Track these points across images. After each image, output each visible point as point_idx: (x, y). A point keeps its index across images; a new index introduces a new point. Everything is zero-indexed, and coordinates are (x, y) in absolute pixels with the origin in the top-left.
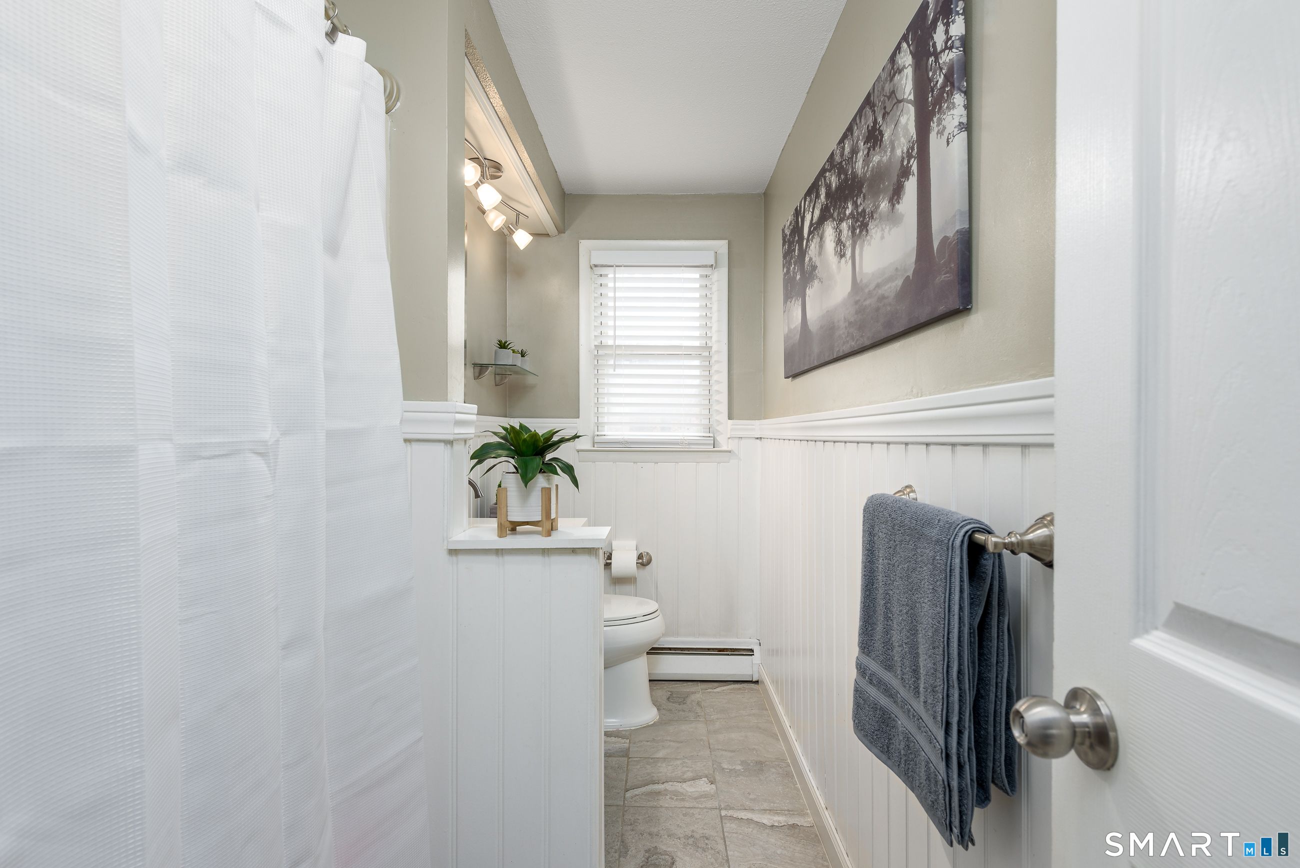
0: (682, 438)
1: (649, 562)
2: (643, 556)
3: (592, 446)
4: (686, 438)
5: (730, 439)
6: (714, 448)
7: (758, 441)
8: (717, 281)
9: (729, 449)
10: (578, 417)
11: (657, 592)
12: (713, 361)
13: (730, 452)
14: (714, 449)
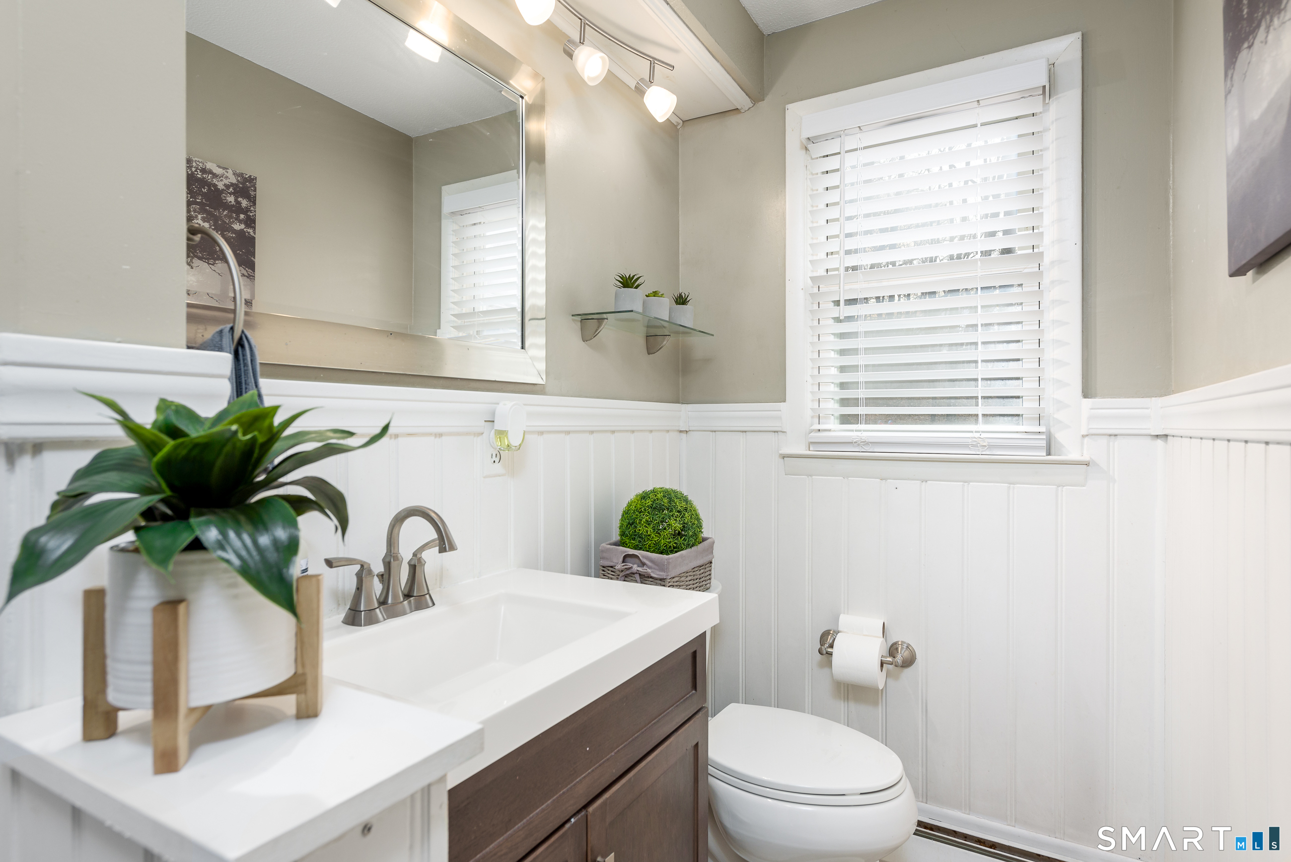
0: (977, 435)
1: (909, 662)
2: (897, 649)
3: (807, 449)
4: (984, 435)
5: (1086, 439)
6: (1049, 454)
7: (1159, 442)
8: (1056, 120)
9: (1086, 458)
10: (784, 401)
11: (927, 719)
12: (1045, 282)
13: (1087, 464)
14: (1049, 457)
